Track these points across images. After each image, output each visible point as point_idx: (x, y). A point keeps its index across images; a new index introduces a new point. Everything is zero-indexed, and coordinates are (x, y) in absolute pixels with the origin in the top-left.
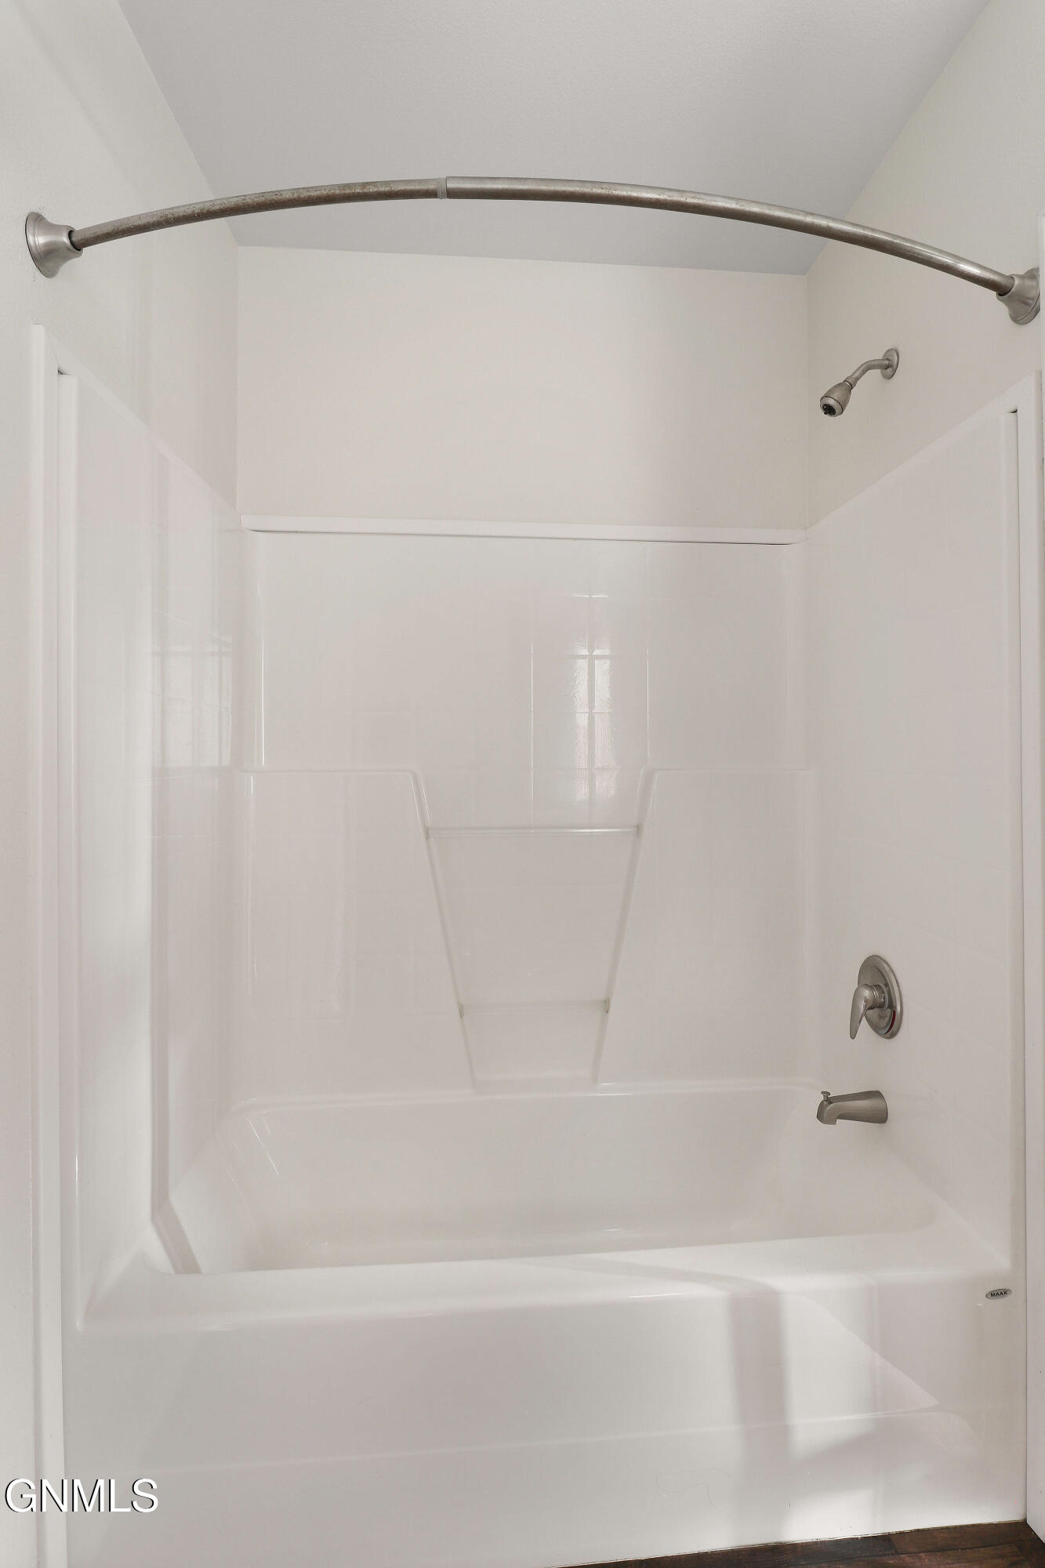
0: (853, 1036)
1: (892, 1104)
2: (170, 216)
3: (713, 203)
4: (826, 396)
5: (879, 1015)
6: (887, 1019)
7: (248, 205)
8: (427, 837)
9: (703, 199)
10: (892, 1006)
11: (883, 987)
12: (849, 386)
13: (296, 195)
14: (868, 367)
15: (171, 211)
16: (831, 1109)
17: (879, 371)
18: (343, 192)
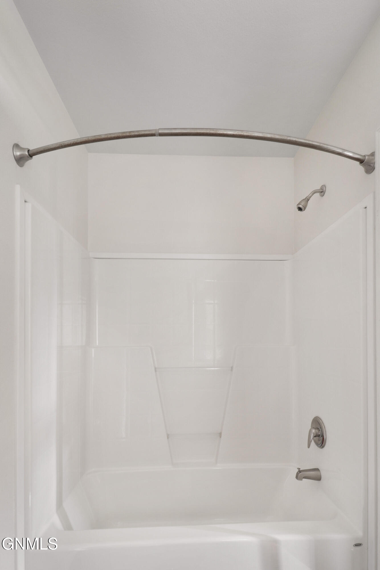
0: (309, 447)
1: (323, 474)
2: (63, 145)
3: (253, 135)
4: (299, 204)
5: (318, 439)
6: (321, 441)
7: (90, 140)
8: (156, 371)
9: (250, 133)
10: (323, 436)
11: (320, 429)
12: (307, 200)
13: (106, 136)
14: (315, 192)
15: (63, 143)
16: (301, 475)
17: (319, 193)
18: (122, 135)
